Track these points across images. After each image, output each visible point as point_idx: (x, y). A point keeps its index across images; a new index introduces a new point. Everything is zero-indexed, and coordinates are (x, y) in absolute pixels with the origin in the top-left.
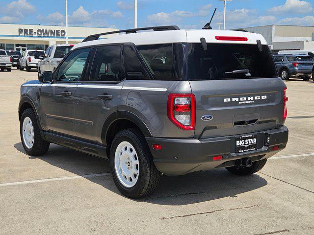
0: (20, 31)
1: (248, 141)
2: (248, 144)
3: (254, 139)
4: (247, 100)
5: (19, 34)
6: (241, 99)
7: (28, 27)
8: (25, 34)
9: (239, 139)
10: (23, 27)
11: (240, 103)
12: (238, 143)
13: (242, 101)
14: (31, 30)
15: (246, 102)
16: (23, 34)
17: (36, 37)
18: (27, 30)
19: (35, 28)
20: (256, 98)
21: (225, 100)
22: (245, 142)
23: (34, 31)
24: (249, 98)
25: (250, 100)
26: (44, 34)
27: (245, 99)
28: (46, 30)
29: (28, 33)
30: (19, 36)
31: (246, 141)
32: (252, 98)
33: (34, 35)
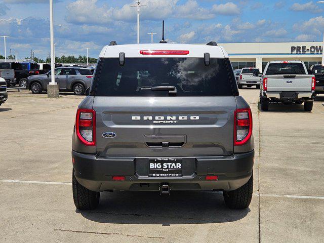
0: (293, 48)
1: (168, 165)
2: (168, 168)
3: (177, 164)
4: (165, 119)
5: (292, 51)
6: (157, 118)
7: (301, 45)
8: (297, 52)
9: (153, 161)
10: (296, 45)
11: (154, 122)
12: (152, 166)
13: (157, 120)
14: (304, 48)
15: (164, 122)
16: (295, 52)
17: (308, 54)
18: (300, 47)
19: (308, 45)
20: (180, 118)
21: (134, 118)
22: (162, 166)
23: (307, 48)
24: (169, 118)
25: (171, 120)
26: (318, 51)
27: (162, 118)
28: (320, 47)
29: (301, 50)
30: (291, 54)
31: (164, 164)
32: (174, 118)
33: (305, 54)
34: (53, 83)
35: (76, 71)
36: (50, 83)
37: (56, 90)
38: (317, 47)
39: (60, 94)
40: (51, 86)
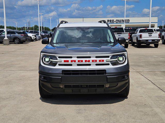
0: (108, 21)
33: (114, 23)
34: (6, 38)
35: (15, 32)
36: (5, 39)
37: (8, 42)
38: (119, 20)
39: (10, 43)
40: (5, 40)
